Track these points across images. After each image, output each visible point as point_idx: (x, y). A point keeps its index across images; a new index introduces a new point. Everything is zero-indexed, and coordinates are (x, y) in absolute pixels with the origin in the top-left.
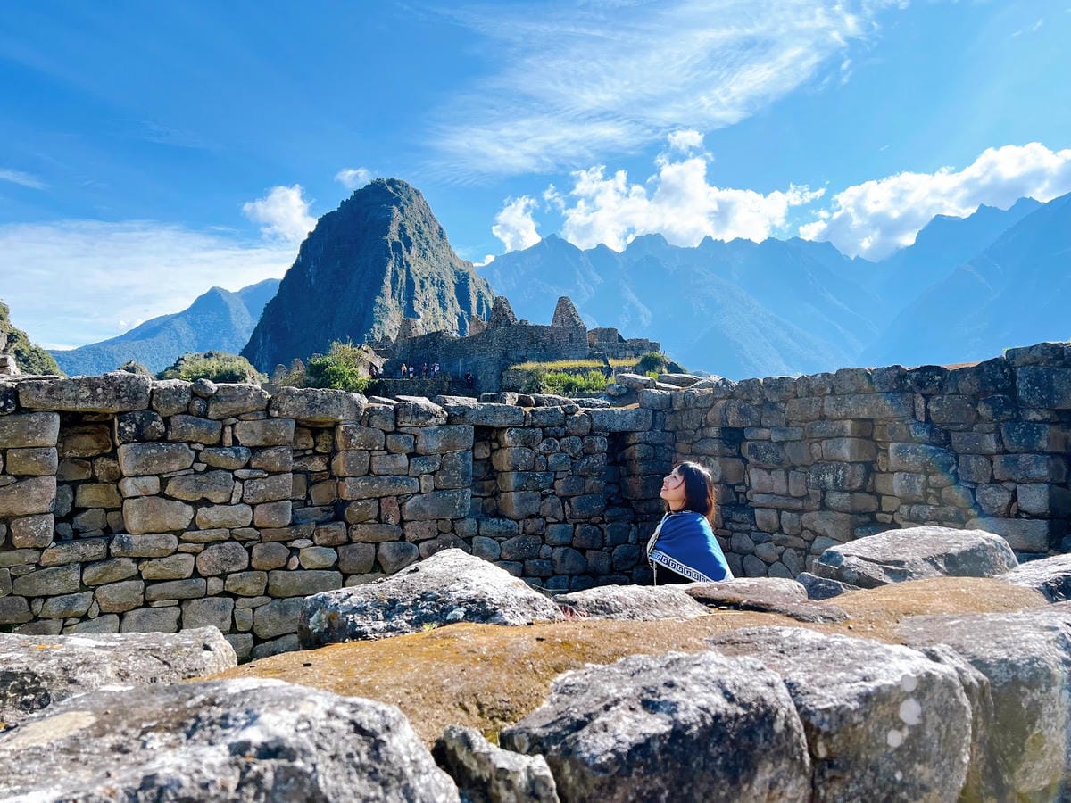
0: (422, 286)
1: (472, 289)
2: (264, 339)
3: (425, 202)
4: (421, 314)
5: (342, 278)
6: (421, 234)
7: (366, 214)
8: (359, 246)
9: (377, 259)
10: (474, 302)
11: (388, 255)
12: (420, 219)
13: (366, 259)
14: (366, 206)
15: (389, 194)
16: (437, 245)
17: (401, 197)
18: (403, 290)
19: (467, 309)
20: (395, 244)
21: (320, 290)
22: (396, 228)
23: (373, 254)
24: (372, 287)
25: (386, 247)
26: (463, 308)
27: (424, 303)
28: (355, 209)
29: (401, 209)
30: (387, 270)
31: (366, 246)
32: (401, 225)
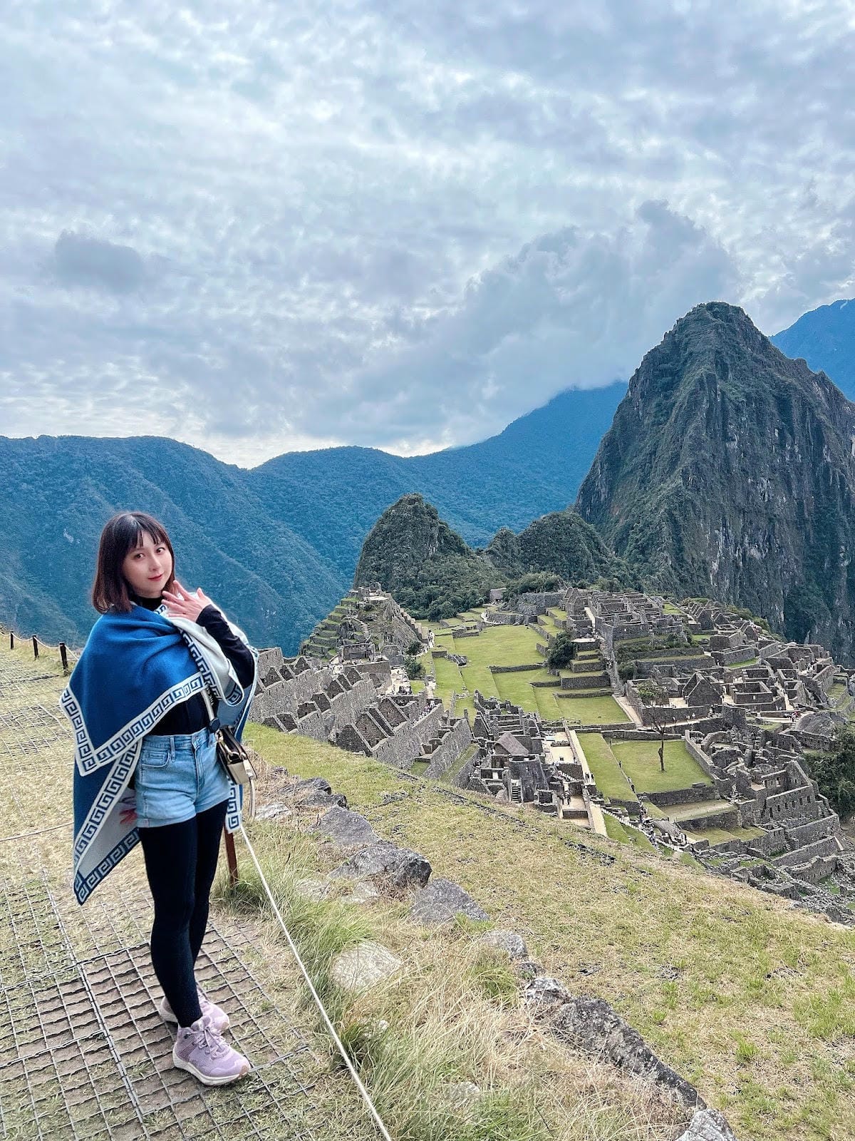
0: (738, 410)
1: (795, 399)
2: (602, 468)
3: (747, 317)
4: (736, 438)
5: (665, 411)
6: (741, 355)
7: (687, 344)
8: (680, 378)
9: (691, 394)
10: (796, 414)
11: (702, 388)
12: (739, 338)
13: (682, 394)
14: (686, 336)
15: (709, 321)
16: (756, 360)
17: (720, 322)
18: (719, 418)
19: (789, 421)
20: (709, 376)
21: (646, 422)
22: (712, 357)
23: (690, 388)
24: (686, 423)
25: (701, 382)
26: (783, 420)
27: (739, 426)
28: (677, 339)
29: (720, 335)
30: (702, 402)
31: (685, 378)
32: (718, 353)
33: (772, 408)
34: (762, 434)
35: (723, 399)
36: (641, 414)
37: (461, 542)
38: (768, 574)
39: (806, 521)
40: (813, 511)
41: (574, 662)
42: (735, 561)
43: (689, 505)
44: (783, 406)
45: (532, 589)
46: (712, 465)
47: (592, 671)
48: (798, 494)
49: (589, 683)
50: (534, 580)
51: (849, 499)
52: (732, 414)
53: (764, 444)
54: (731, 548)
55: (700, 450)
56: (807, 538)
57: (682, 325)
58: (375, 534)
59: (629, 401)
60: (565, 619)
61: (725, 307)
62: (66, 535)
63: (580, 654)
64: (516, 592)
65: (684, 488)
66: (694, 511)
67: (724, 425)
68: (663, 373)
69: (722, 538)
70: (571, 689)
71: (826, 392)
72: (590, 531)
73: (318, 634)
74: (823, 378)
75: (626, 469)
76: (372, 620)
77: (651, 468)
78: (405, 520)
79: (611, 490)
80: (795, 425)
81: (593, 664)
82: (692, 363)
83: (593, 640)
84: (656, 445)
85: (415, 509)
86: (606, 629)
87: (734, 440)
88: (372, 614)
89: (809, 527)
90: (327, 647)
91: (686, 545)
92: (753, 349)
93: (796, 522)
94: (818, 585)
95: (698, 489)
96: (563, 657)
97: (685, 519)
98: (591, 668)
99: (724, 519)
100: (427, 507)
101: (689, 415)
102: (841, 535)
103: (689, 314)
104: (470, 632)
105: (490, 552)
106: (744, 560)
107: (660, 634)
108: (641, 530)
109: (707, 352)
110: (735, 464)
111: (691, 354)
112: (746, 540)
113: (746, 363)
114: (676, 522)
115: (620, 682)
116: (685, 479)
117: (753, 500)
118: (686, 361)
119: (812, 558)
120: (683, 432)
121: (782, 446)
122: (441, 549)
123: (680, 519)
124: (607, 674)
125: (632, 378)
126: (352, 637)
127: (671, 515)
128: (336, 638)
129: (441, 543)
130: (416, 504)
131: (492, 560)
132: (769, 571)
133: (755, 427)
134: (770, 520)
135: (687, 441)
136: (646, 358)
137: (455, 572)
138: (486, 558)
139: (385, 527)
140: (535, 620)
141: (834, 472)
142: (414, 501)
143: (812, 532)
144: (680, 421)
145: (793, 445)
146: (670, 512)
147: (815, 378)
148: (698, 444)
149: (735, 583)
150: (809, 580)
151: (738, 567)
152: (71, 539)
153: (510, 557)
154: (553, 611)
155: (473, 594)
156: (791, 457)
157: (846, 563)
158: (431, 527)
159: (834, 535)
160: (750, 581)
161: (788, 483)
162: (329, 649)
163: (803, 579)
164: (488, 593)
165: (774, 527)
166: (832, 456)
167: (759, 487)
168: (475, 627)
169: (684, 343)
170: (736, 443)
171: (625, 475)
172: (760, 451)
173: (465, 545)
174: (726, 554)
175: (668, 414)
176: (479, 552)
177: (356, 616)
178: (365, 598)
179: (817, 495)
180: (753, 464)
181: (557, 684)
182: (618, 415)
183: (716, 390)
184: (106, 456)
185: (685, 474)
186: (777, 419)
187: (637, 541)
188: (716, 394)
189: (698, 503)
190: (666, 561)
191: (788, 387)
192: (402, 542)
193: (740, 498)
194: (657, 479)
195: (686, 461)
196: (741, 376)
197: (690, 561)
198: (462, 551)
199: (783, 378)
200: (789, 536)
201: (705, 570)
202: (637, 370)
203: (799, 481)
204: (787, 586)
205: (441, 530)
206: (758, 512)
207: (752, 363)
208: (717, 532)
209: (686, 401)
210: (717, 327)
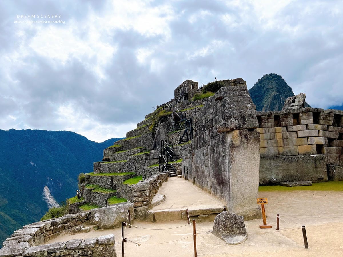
6: (285, 90)
7: (264, 87)
8: (263, 98)
9: (271, 101)
11: (275, 99)
12: (283, 85)
14: (263, 84)
15: (271, 79)
20: (277, 95)
23: (269, 100)
25: (274, 96)
28: (259, 86)
29: (277, 83)
30: (276, 104)
31: (265, 97)
32: (277, 88)
57: (260, 81)
61: (276, 75)
62: (31, 163)
82: (268, 92)
103: (262, 78)
109: (274, 88)
111: (267, 89)
113: (287, 93)
118: (265, 92)
152: (33, 164)
169: (262, 86)
184: (49, 137)
188: (281, 101)
209: (270, 103)
210: (275, 80)
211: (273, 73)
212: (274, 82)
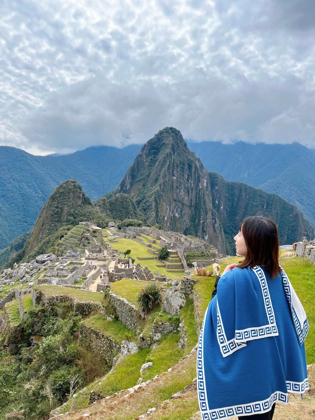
0: (177, 166)
1: (193, 165)
2: (129, 178)
3: (181, 134)
4: (176, 175)
5: (153, 162)
6: (179, 147)
7: (162, 140)
8: (159, 151)
9: (164, 158)
10: (193, 170)
11: (168, 157)
12: (179, 141)
13: (161, 157)
14: (162, 137)
15: (170, 134)
16: (183, 150)
17: (174, 135)
18: (172, 168)
19: (191, 172)
20: (170, 153)
21: (146, 164)
22: (171, 146)
23: (163, 156)
24: (162, 167)
25: (167, 154)
26: (189, 172)
27: (177, 172)
28: (159, 137)
29: (174, 139)
30: (167, 162)
31: (161, 152)
32: (173, 145)
33: (186, 167)
34: (183, 176)
35: (173, 162)
36: (144, 161)
37: (90, 201)
38: (180, 223)
39: (192, 206)
40: (194, 203)
41: (170, 258)
42: (171, 217)
43: (161, 196)
44: (190, 167)
45: (131, 225)
46: (168, 184)
47: (176, 262)
48: (191, 197)
49: (177, 267)
50: (132, 222)
51: (205, 201)
52: (176, 167)
53: (183, 179)
54: (171, 213)
55: (166, 177)
56: (192, 212)
57: (161, 133)
58: (56, 193)
59: (140, 156)
60: (154, 240)
61: (176, 130)
63: (172, 256)
64: (124, 226)
65: (160, 191)
66: (162, 198)
67: (173, 171)
68: (154, 148)
69: (169, 209)
70: (171, 268)
71: (199, 164)
72: (133, 202)
73: (67, 239)
74: (199, 160)
75: (137, 180)
76: (96, 237)
77: (147, 181)
78: (70, 189)
79: (131, 186)
80: (193, 175)
81: (177, 260)
82: (164, 147)
83: (175, 251)
84: (150, 173)
85: (74, 185)
86: (179, 247)
87: (175, 176)
88: (96, 234)
89: (193, 208)
90: (74, 246)
91: (159, 210)
92: (182, 146)
93: (189, 206)
94: (194, 228)
95: (164, 192)
96: (166, 256)
97: (160, 201)
98: (176, 261)
99: (170, 203)
100: (79, 185)
101: (163, 165)
102: (202, 212)
103: (164, 129)
104: (114, 240)
105: (99, 206)
106: (174, 217)
107: (198, 251)
108: (145, 203)
109: (169, 144)
110: (174, 184)
111: (164, 144)
112: (175, 210)
113: (180, 150)
114: (157, 202)
115: (187, 267)
116: (160, 188)
117: (178, 197)
118: (162, 146)
119: (193, 218)
120: (160, 170)
121: (188, 180)
122: (83, 203)
123: (158, 201)
124: (182, 264)
125: (143, 148)
126: (89, 243)
127: (156, 199)
128: (79, 242)
129: (82, 200)
130: (75, 183)
131: (99, 208)
132: (181, 222)
133: (181, 173)
134: (183, 205)
135: (162, 174)
136: (148, 142)
137: (90, 213)
138: (98, 207)
139: (61, 191)
140: (135, 237)
141: (202, 192)
142: (74, 182)
143: (193, 210)
144: (159, 167)
145: (191, 180)
146: (155, 198)
147: (197, 159)
148: (165, 176)
149: (171, 224)
150: (191, 226)
151: (172, 219)
153: (106, 208)
154: (142, 235)
155: (102, 223)
156: (190, 184)
157: (202, 222)
158: (80, 193)
159: (200, 212)
160: (175, 224)
161: (188, 192)
162: (76, 246)
163: (189, 225)
164: (107, 223)
165: (183, 207)
166: (202, 186)
167: (180, 193)
168: (115, 239)
169: (161, 139)
170: (176, 177)
171: (137, 181)
172: (182, 181)
173: (91, 202)
174: (169, 214)
175: (155, 163)
176: (95, 205)
177: (89, 234)
178: (90, 227)
179: (196, 198)
180: (180, 185)
181: (165, 266)
182: (136, 160)
183: (172, 158)
185: (160, 186)
186: (188, 171)
187: (143, 206)
188: (172, 159)
189: (164, 196)
190: (153, 215)
191: (192, 161)
192: (69, 198)
193: (175, 196)
194: (149, 185)
195: (161, 181)
196: (178, 154)
197: (160, 216)
198: (90, 204)
199: (191, 158)
200: (187, 211)
201: (164, 219)
202: (145, 145)
203: (192, 193)
204: (185, 227)
205: (83, 195)
206: (179, 202)
207: (182, 151)
208: (168, 207)
209: (162, 160)
210: (173, 136)
211: (173, 127)
212: (171, 138)
